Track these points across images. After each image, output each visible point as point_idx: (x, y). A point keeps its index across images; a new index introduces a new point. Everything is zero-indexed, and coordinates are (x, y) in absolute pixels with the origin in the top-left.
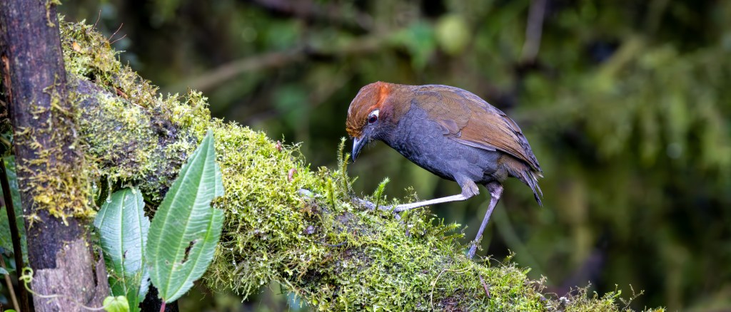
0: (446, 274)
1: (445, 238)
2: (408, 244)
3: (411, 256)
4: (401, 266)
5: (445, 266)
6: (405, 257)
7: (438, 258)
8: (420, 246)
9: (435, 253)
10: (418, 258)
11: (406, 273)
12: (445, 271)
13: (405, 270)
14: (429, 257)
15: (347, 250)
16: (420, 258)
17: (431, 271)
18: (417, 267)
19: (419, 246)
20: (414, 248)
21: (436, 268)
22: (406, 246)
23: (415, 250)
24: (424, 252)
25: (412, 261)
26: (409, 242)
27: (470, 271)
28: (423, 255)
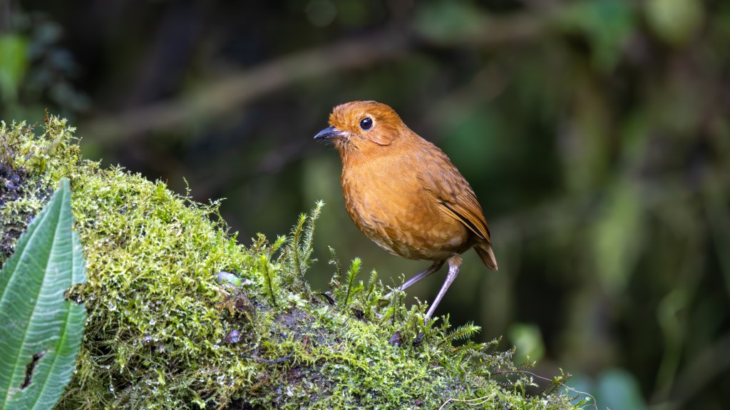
0: (452, 405)
1: (455, 349)
2: (392, 359)
3: (397, 378)
4: (380, 395)
5: (451, 393)
6: (385, 381)
7: (440, 381)
8: (411, 363)
9: (436, 374)
10: (407, 381)
11: (387, 405)
12: (451, 402)
13: (386, 401)
14: (427, 380)
15: (293, 369)
16: (411, 381)
17: (428, 402)
18: (405, 395)
19: (409, 362)
20: (402, 366)
21: (435, 396)
22: (389, 363)
23: (403, 368)
24: (416, 372)
25: (398, 386)
26: (394, 355)
27: (491, 401)
28: (416, 376)
